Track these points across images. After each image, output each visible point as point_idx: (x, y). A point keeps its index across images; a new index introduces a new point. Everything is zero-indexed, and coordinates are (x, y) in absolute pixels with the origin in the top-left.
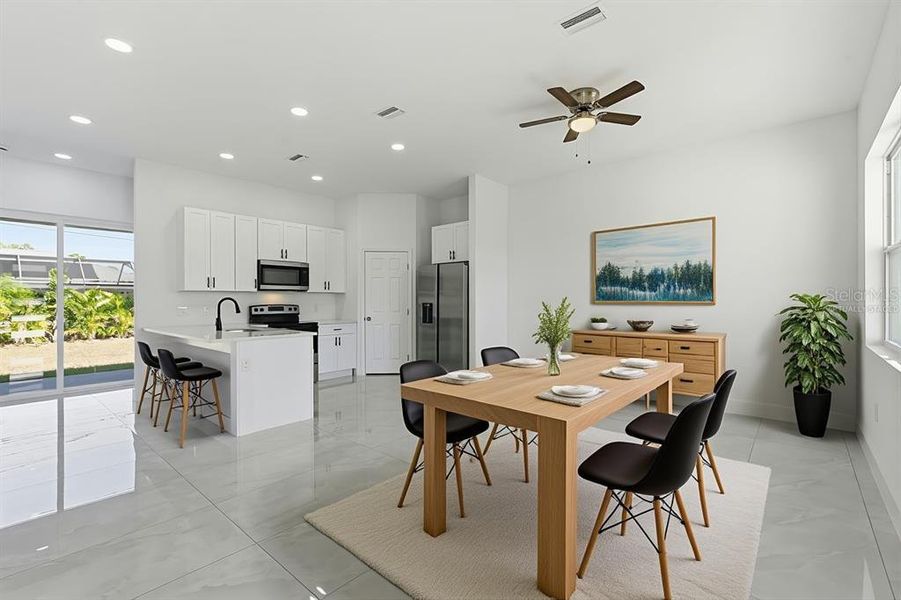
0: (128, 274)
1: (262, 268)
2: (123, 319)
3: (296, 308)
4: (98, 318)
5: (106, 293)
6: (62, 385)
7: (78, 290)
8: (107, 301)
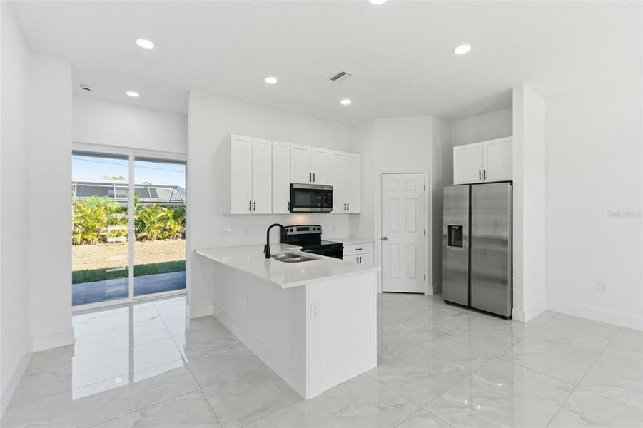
0: (177, 196)
1: (294, 191)
2: (172, 226)
3: (319, 228)
4: (158, 225)
5: (164, 208)
6: (133, 293)
7: (147, 206)
8: (164, 214)
